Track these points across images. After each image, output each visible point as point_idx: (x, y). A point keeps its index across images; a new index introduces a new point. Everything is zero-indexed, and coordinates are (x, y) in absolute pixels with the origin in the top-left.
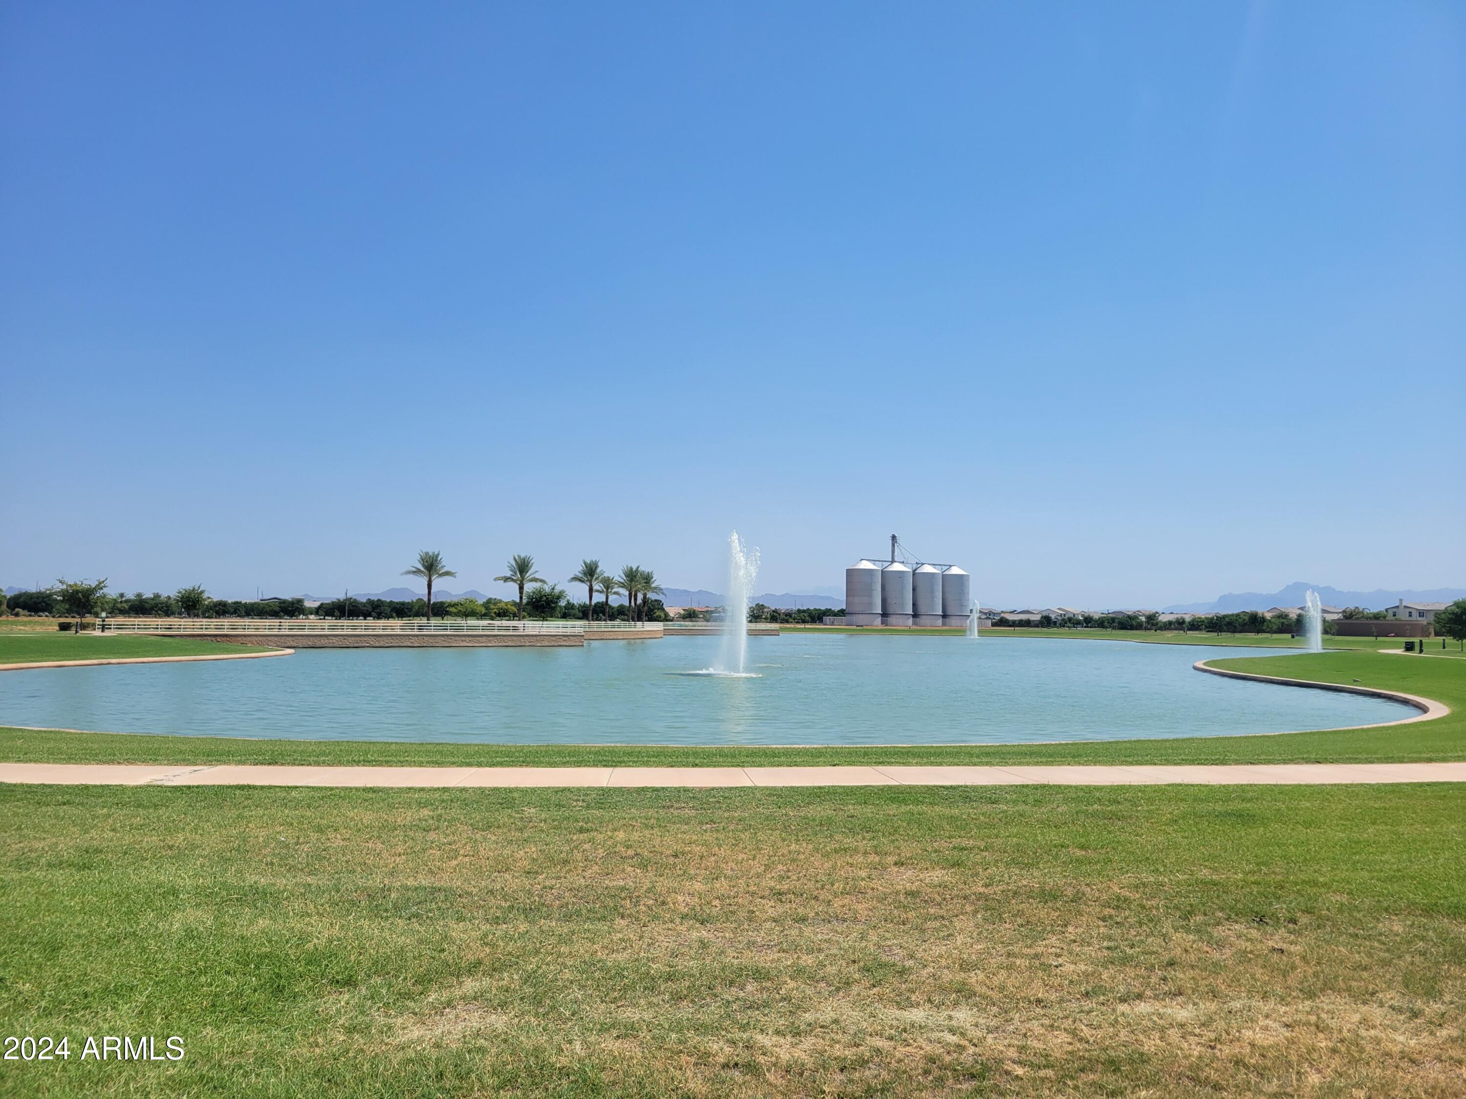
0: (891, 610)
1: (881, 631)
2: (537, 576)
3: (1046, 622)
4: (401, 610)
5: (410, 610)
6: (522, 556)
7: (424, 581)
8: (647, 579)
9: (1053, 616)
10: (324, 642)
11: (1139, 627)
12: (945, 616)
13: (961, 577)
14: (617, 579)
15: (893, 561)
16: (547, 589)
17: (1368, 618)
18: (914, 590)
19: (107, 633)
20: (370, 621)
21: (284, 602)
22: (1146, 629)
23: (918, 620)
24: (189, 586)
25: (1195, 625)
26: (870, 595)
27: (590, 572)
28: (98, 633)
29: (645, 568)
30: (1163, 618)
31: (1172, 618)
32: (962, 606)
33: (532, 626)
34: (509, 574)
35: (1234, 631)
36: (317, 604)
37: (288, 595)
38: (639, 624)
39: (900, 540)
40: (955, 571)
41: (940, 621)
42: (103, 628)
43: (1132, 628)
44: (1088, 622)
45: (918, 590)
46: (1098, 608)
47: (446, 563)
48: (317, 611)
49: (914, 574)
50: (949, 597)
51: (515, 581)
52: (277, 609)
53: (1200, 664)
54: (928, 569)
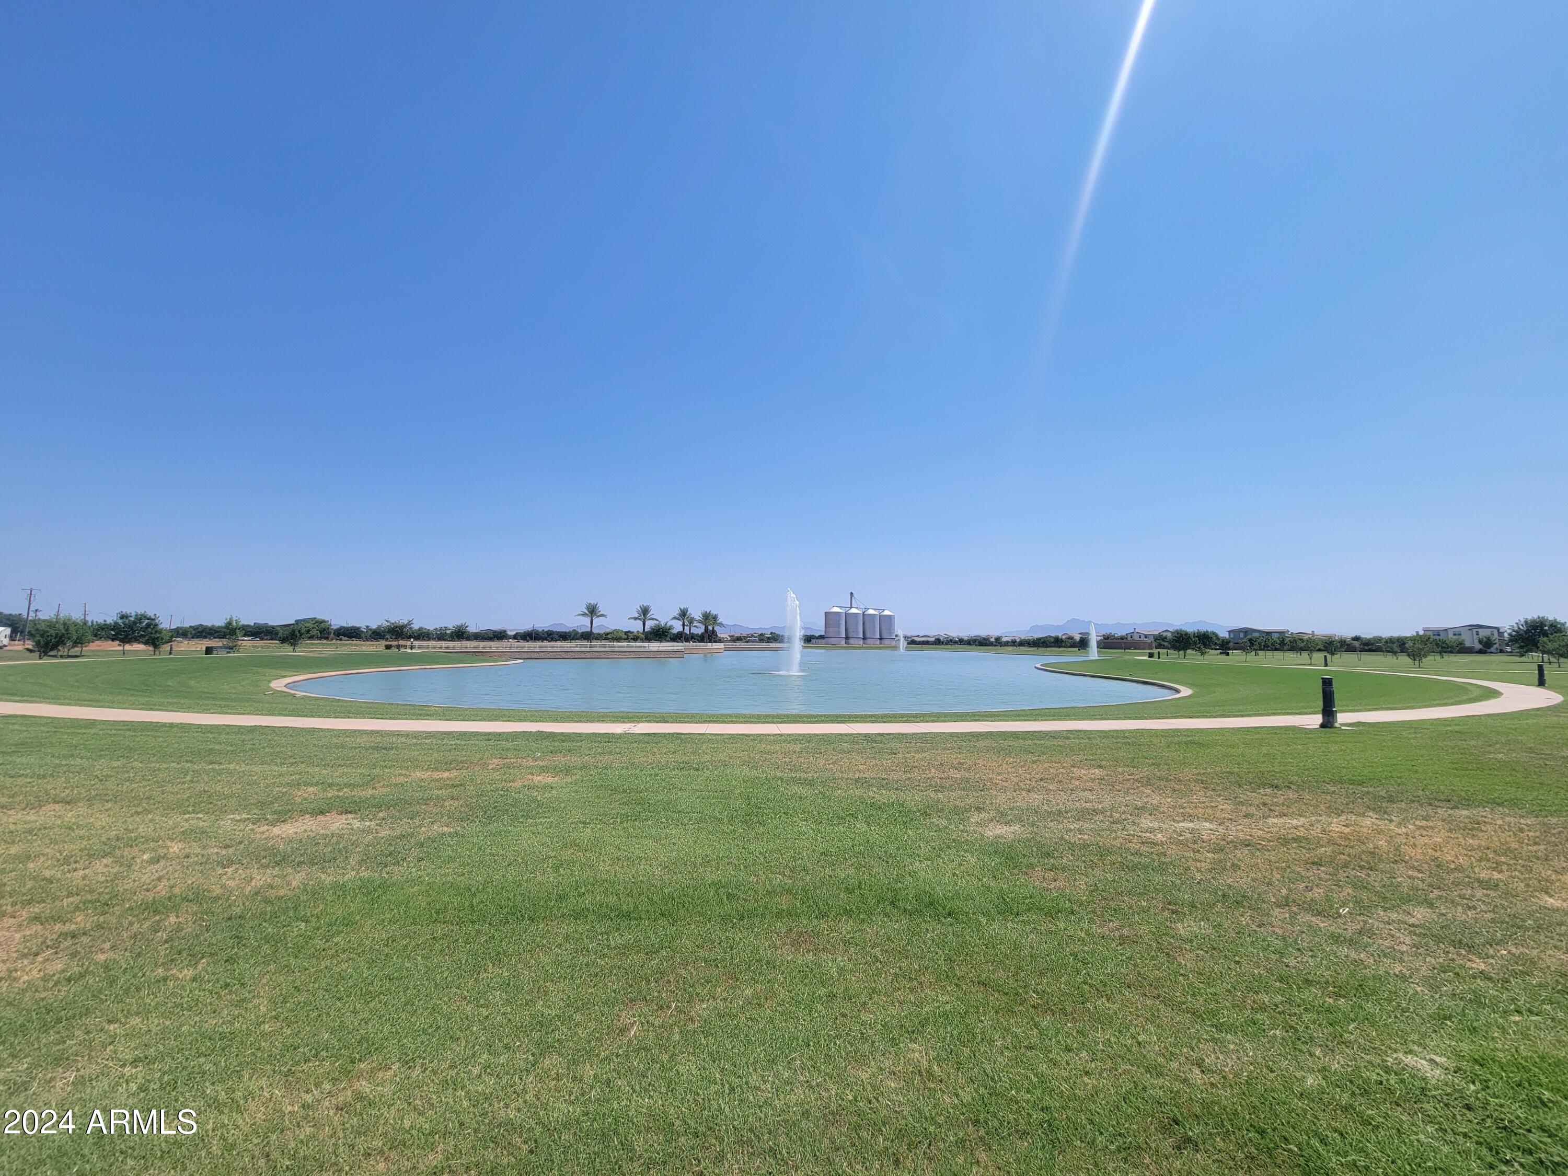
0: (850, 635)
1: (862, 647)
2: (653, 617)
3: (938, 642)
4: (564, 637)
5: (570, 636)
6: (645, 605)
7: (589, 620)
8: (715, 618)
9: (941, 639)
10: (536, 655)
11: (991, 644)
12: (881, 639)
13: (890, 616)
14: (697, 618)
15: (851, 608)
16: (663, 624)
17: (1117, 639)
18: (863, 624)
19: (414, 651)
20: (546, 643)
21: (495, 632)
22: (995, 646)
23: (865, 641)
24: (459, 624)
25: (1023, 643)
26: (839, 627)
27: (683, 614)
28: (409, 650)
29: (714, 612)
30: (1004, 639)
31: (1009, 639)
32: (891, 633)
33: (654, 646)
34: (637, 615)
35: (1047, 647)
36: (513, 633)
37: (496, 627)
38: (710, 644)
39: (855, 595)
40: (887, 613)
41: (878, 642)
42: (412, 648)
43: (986, 645)
44: (961, 642)
45: (866, 624)
46: (965, 634)
47: (602, 609)
48: (515, 637)
49: (864, 614)
50: (883, 628)
51: (640, 619)
52: (492, 636)
53: (1038, 666)
54: (871, 612)
